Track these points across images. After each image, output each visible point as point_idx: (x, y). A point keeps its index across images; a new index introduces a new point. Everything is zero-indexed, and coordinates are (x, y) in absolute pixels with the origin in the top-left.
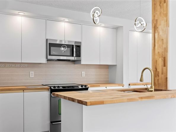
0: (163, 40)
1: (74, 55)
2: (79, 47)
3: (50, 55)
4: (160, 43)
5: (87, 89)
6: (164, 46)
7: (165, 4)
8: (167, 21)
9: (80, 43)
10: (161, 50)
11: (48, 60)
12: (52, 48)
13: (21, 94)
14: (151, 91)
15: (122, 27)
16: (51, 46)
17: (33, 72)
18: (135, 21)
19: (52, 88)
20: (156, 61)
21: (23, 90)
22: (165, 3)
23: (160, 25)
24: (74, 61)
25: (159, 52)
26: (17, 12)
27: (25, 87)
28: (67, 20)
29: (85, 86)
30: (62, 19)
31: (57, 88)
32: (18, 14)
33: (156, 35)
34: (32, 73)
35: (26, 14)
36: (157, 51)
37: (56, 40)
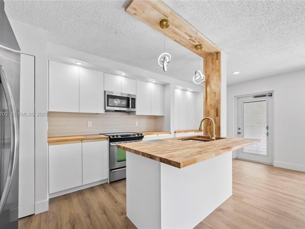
0: (215, 93)
1: (130, 107)
2: (134, 100)
3: (108, 106)
4: (213, 96)
5: (142, 137)
6: (217, 98)
7: (217, 61)
8: (220, 76)
9: (135, 95)
10: (213, 103)
11: (106, 111)
12: (110, 99)
13: (79, 144)
14: (213, 140)
15: (169, 84)
16: (109, 97)
17: (91, 122)
18: (196, 74)
19: (111, 137)
20: (208, 112)
21: (82, 140)
22: (217, 59)
23: (212, 79)
24: (129, 113)
25: (211, 104)
26: (74, 61)
27: (82, 137)
28: (124, 74)
29: (141, 134)
30: (119, 72)
31: (115, 137)
32: (75, 63)
33: (208, 89)
34: (90, 124)
35: (85, 64)
36: (209, 103)
37: (113, 92)
